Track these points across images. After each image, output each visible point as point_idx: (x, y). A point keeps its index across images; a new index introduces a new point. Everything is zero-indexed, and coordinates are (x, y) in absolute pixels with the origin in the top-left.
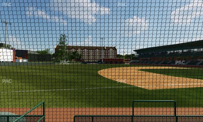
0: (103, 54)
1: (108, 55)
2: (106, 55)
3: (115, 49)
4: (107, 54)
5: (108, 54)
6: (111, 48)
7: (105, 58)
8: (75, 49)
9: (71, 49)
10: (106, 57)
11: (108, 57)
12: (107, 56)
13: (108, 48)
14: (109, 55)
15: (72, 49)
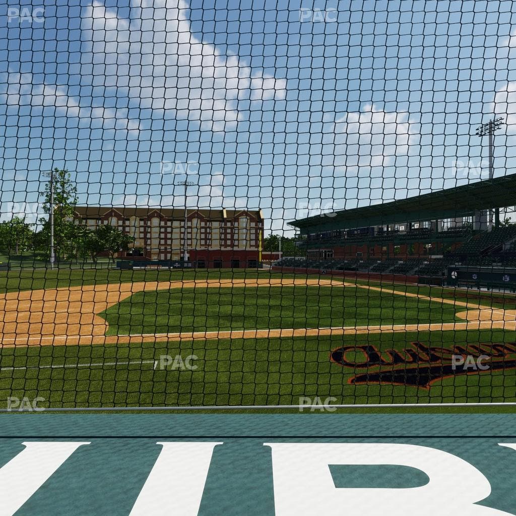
0: (216, 234)
1: (232, 239)
2: (226, 239)
3: (256, 218)
4: (229, 236)
5: (232, 237)
6: (245, 213)
7: (223, 249)
8: (119, 218)
9: (106, 217)
10: (226, 246)
11: (232, 245)
12: (229, 242)
13: (235, 215)
14: (236, 237)
15: (110, 218)
